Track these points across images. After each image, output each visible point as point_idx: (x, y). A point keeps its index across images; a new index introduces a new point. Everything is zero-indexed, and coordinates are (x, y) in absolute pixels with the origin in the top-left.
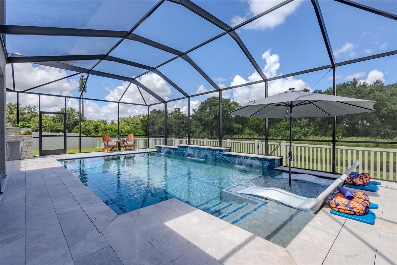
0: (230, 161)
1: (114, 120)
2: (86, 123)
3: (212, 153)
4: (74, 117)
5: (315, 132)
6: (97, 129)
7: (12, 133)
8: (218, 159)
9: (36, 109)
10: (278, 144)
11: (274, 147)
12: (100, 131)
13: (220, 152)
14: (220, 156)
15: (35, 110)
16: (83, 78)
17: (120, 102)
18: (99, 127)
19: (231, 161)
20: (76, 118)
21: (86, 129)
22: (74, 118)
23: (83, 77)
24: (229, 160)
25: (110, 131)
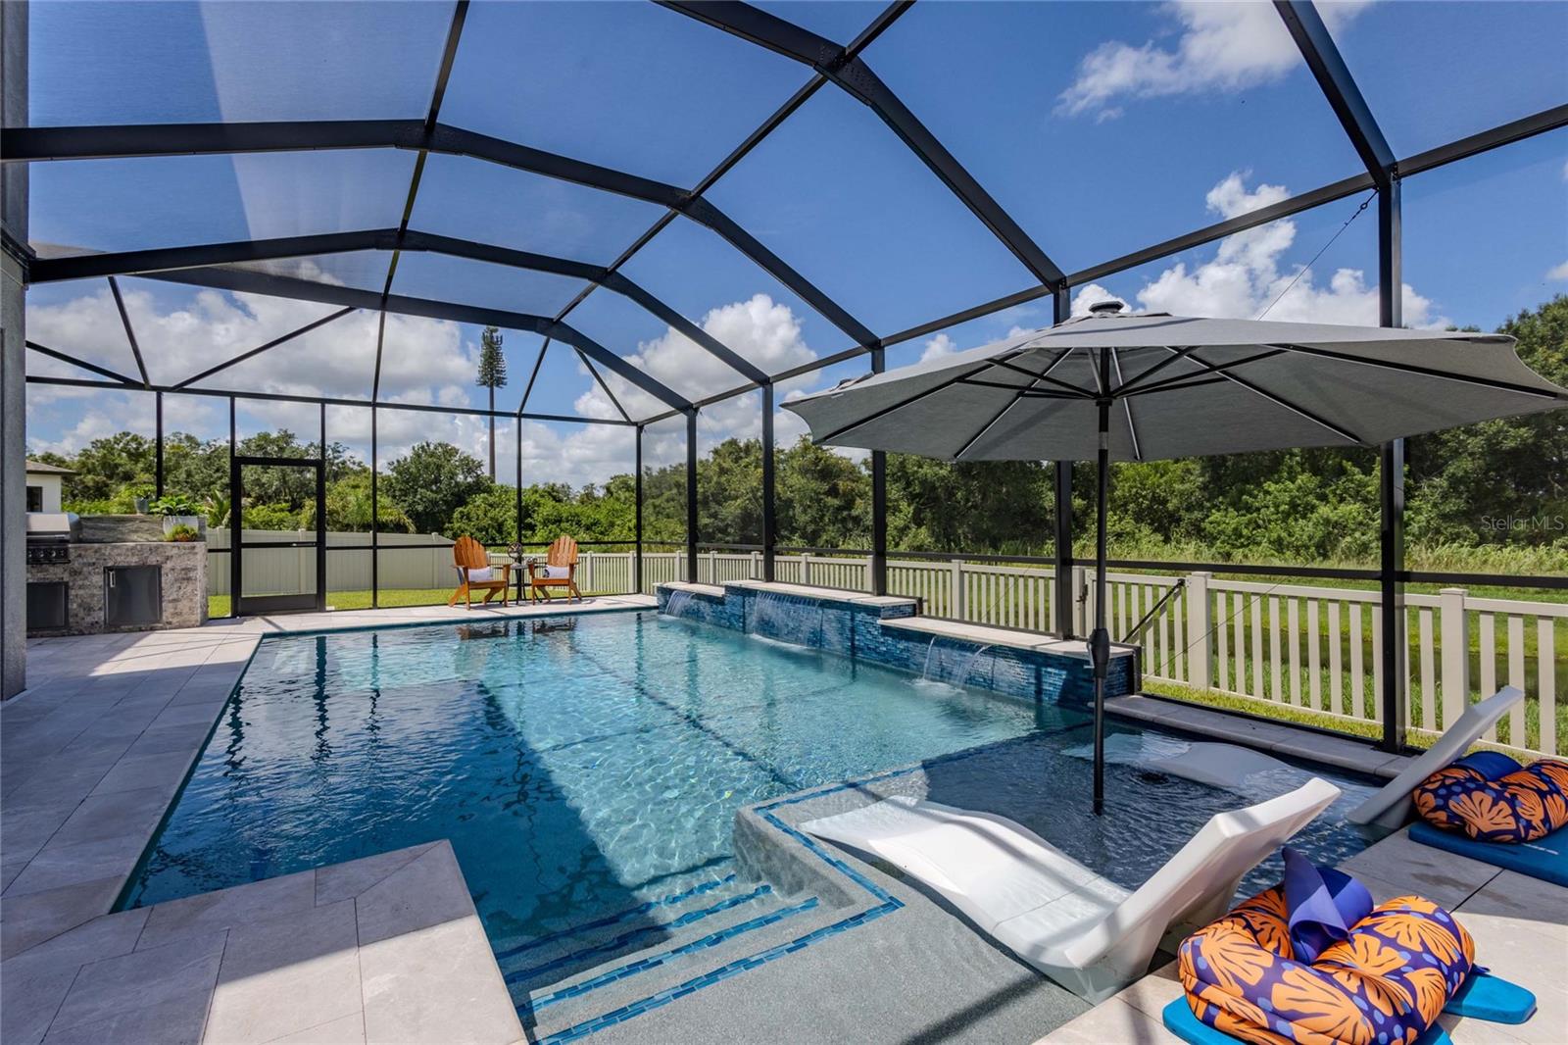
0: (908, 659)
1: (592, 485)
2: (491, 499)
3: (840, 621)
4: (453, 475)
5: (1444, 525)
6: (529, 520)
7: (140, 534)
8: (862, 650)
9: (339, 452)
10: (1173, 581)
11: (1155, 596)
12: (536, 526)
13: (869, 619)
14: (869, 637)
15: (336, 455)
16: (492, 337)
17: (523, 412)
18: (534, 512)
19: (912, 660)
20: (458, 480)
21: (492, 519)
22: (451, 478)
23: (494, 334)
24: (905, 656)
25: (572, 525)
